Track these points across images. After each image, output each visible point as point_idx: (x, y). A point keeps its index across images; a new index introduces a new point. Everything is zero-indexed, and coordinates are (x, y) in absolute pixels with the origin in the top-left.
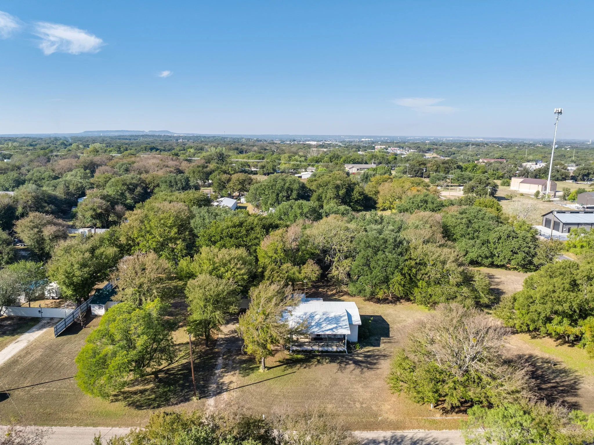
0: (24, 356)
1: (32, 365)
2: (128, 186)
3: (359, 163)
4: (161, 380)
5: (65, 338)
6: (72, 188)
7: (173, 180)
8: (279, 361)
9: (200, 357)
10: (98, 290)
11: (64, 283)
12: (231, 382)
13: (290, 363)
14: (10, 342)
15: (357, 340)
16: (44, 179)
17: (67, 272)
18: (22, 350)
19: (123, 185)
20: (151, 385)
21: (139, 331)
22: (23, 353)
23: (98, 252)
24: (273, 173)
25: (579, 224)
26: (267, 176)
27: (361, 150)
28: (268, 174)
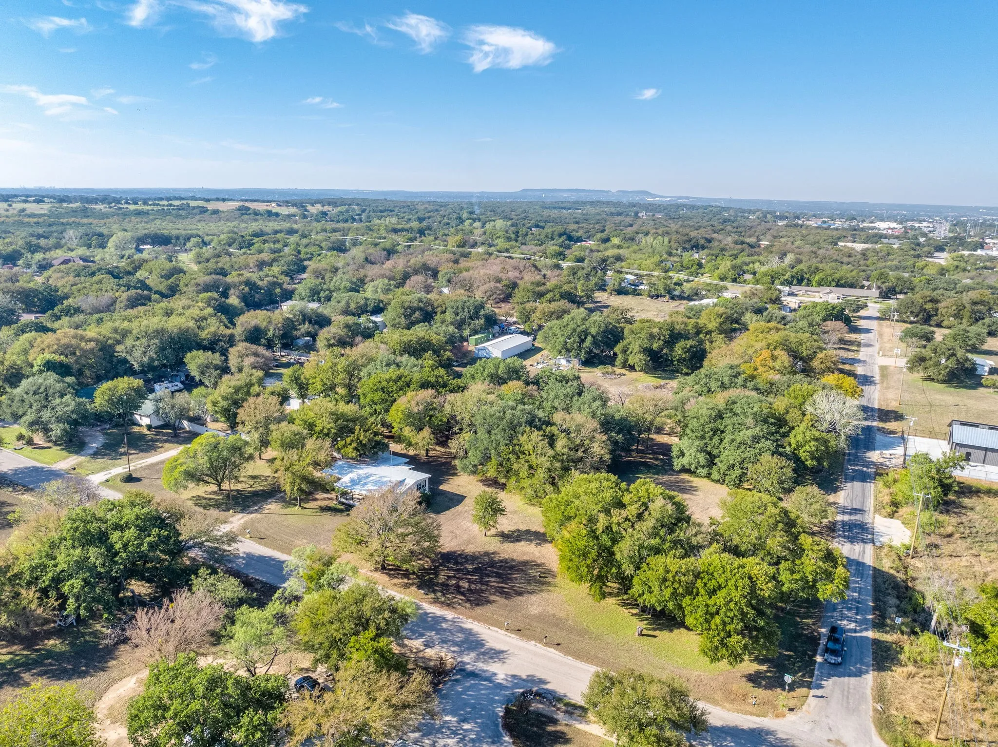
3: (842, 286)
8: (319, 505)
12: (268, 509)
13: (325, 509)
24: (665, 296)
25: (986, 449)
26: (654, 300)
27: (947, 248)
28: (657, 297)
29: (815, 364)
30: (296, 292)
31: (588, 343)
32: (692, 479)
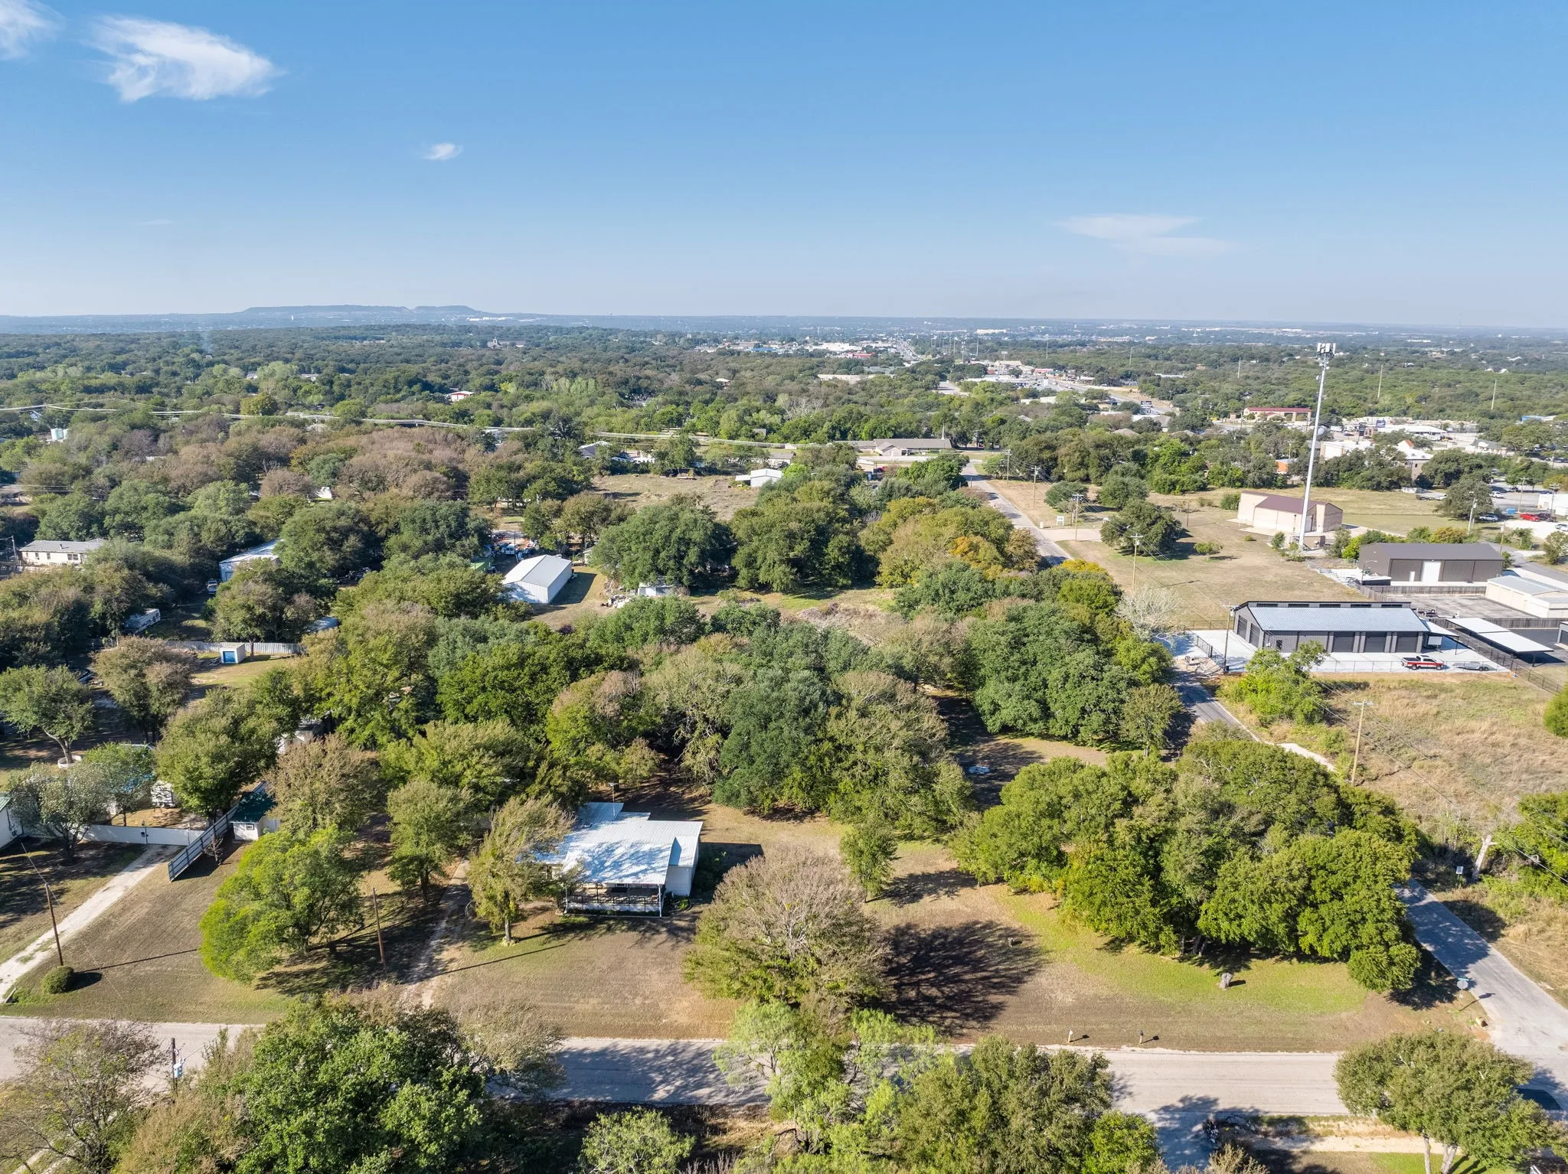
0: (120, 915)
1: (133, 928)
2: (328, 533)
4: (339, 956)
5: (186, 882)
6: (207, 538)
7: (428, 518)
8: (542, 928)
9: (411, 918)
10: (246, 794)
11: (185, 788)
12: (452, 960)
13: (558, 931)
14: (96, 889)
15: (688, 893)
16: (145, 509)
17: (188, 771)
18: (116, 904)
19: (318, 531)
20: (324, 963)
21: (297, 880)
22: (117, 910)
23: (244, 729)
24: (686, 471)
25: (1299, 633)
26: (670, 478)
27: (949, 376)
28: (675, 473)
29: (1011, 549)
30: (43, 523)
31: (693, 555)
32: (1018, 741)
